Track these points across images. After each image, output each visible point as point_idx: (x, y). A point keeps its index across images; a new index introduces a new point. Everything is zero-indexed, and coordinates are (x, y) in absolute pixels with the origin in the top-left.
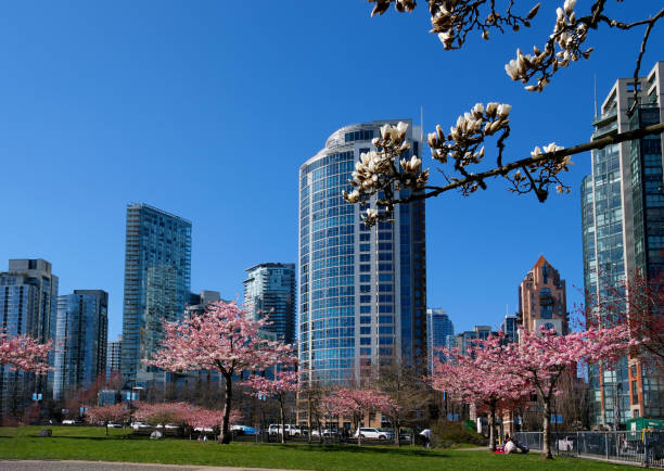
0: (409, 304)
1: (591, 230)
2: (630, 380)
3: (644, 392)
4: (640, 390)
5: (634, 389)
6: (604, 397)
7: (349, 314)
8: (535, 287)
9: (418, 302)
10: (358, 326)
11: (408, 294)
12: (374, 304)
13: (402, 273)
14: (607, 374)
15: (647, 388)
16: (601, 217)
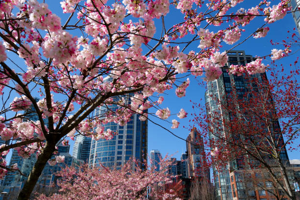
0: (139, 145)
1: (210, 113)
2: (231, 184)
3: (238, 190)
4: (236, 189)
5: (233, 188)
6: (222, 193)
7: (112, 150)
8: (192, 140)
9: (144, 144)
10: (116, 156)
11: (139, 140)
12: (124, 145)
13: (137, 130)
14: (222, 181)
15: (239, 188)
16: (213, 107)
